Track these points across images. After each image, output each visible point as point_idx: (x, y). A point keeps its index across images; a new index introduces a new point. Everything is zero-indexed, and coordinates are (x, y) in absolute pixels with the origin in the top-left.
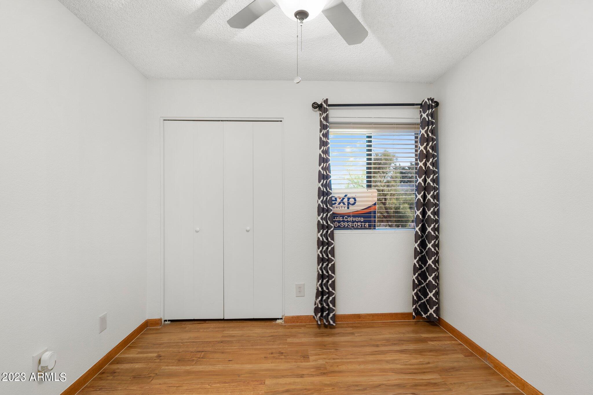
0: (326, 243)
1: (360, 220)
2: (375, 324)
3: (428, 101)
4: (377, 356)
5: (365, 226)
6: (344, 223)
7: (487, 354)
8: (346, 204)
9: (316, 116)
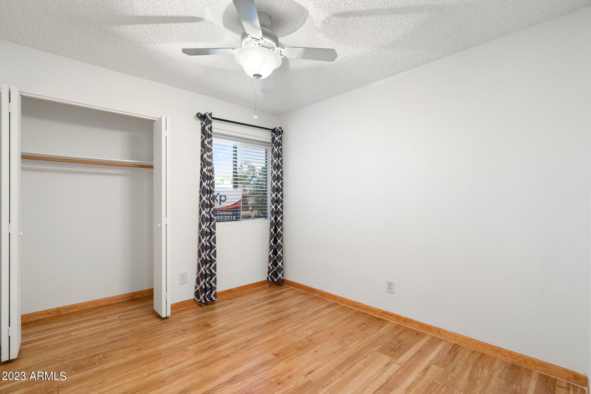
0: (209, 233)
1: (229, 214)
2: (243, 294)
3: (279, 129)
4: (257, 310)
5: (233, 218)
6: (217, 217)
7: (316, 290)
8: (219, 201)
9: (198, 124)
